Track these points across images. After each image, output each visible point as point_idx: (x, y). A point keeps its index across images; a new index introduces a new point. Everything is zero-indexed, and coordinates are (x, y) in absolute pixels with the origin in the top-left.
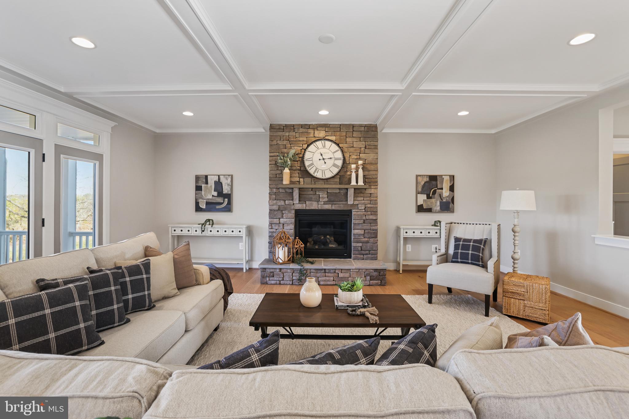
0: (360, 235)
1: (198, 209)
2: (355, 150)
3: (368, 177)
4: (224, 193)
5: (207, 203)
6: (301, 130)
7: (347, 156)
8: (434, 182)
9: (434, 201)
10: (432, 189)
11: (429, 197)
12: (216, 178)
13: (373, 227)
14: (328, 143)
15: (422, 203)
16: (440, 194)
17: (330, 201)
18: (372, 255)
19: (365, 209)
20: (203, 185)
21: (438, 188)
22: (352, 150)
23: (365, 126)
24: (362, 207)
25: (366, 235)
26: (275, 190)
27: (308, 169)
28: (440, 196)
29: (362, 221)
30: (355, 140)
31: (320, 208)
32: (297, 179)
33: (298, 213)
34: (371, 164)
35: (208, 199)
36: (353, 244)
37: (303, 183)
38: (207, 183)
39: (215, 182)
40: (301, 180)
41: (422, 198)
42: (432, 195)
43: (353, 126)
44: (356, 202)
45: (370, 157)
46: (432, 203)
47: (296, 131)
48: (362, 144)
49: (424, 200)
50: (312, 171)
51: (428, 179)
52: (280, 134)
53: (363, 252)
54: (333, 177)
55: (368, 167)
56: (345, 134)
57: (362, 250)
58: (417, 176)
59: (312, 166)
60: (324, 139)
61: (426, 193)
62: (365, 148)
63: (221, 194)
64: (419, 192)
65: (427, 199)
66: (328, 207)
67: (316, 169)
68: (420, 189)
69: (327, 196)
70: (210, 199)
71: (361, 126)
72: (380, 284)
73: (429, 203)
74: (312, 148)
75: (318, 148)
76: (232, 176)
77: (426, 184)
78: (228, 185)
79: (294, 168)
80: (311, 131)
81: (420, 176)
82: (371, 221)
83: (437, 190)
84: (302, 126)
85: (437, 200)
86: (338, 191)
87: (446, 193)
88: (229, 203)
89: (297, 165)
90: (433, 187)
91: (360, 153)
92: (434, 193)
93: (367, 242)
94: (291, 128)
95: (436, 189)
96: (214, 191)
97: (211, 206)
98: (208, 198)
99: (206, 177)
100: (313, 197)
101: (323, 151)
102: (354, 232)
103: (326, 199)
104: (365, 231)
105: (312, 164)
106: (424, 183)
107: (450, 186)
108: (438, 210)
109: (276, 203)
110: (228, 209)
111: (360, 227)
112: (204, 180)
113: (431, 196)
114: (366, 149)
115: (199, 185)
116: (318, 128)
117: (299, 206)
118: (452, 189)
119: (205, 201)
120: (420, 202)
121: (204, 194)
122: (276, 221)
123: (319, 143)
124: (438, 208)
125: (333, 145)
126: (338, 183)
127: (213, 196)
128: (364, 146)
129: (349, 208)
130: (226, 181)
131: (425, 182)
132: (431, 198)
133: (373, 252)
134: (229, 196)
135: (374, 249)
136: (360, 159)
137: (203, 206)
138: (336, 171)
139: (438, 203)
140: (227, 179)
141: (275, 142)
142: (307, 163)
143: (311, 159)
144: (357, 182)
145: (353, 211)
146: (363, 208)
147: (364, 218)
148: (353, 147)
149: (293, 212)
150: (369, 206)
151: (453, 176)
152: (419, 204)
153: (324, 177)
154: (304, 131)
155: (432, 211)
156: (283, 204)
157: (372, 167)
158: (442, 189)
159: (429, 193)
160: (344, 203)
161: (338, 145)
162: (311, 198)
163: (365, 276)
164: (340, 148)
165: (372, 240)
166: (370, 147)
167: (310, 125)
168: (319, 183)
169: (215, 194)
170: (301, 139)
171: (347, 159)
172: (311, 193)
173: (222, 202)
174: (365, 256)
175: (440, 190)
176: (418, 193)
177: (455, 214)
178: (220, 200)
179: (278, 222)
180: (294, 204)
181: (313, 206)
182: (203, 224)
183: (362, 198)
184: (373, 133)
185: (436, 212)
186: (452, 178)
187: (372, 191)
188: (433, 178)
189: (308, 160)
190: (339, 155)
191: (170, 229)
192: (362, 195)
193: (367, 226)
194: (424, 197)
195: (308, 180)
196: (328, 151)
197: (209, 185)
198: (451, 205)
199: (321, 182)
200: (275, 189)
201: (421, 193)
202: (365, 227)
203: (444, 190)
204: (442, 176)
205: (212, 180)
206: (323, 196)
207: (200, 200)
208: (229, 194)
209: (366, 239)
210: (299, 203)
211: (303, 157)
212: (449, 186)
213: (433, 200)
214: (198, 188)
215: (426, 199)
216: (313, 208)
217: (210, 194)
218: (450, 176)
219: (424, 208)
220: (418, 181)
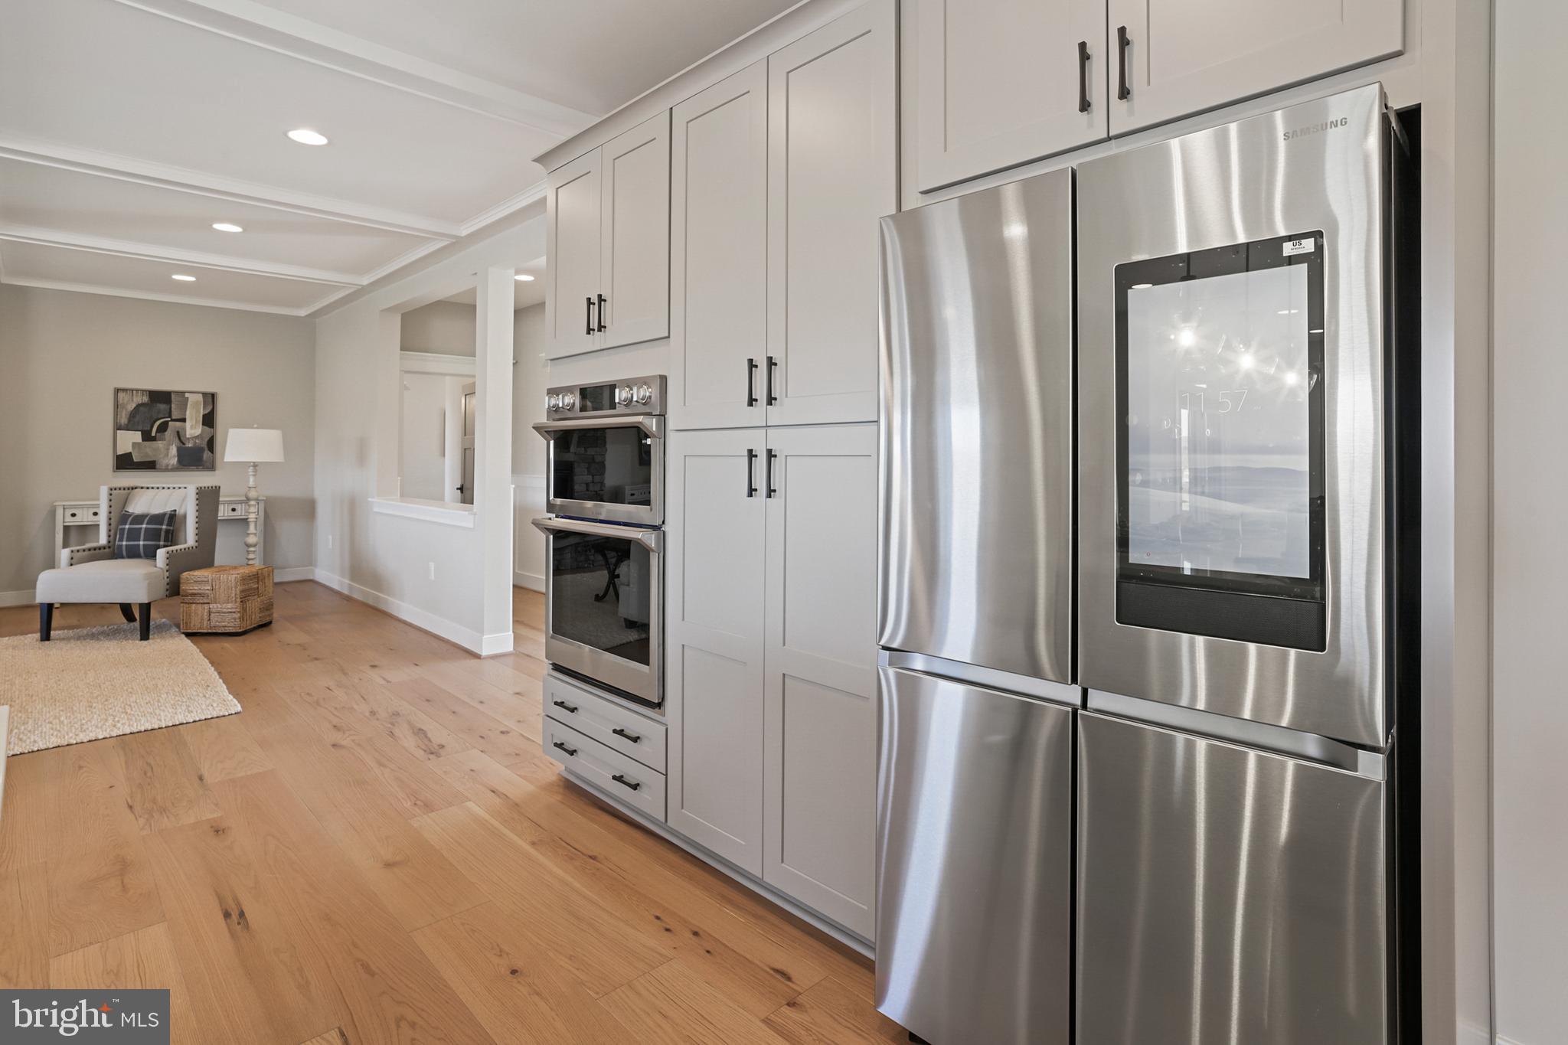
8: (162, 407)
9: (161, 446)
10: (155, 422)
11: (147, 437)
15: (129, 450)
16: (178, 432)
21: (174, 417)
28: (179, 435)
41: (130, 440)
42: (157, 432)
46: (156, 449)
49: (134, 445)
51: (146, 399)
58: (117, 391)
61: (140, 428)
64: (121, 425)
65: (143, 440)
68: (124, 420)
73: (148, 450)
77: (141, 409)
81: (124, 390)
83: (170, 423)
85: (170, 444)
87: (193, 429)
90: (159, 417)
92: (163, 428)
95: (168, 422)
106: (134, 405)
107: (204, 416)
108: (173, 465)
113: (153, 434)
118: (209, 420)
120: (124, 448)
124: (174, 461)
131: (139, 406)
132: (154, 439)
139: (174, 450)
151: (213, 396)
152: (120, 452)
155: (158, 466)
158: (184, 420)
159: (148, 429)
175: (178, 424)
176: (118, 427)
177: (217, 472)
185: (167, 470)
186: (211, 398)
188: (160, 398)
194: (137, 436)
198: (206, 454)
201: (127, 428)
203: (188, 424)
204: (183, 393)
212: (201, 416)
213: (160, 444)
215: (140, 441)
218: (205, 394)
219: (135, 460)
220: (121, 401)
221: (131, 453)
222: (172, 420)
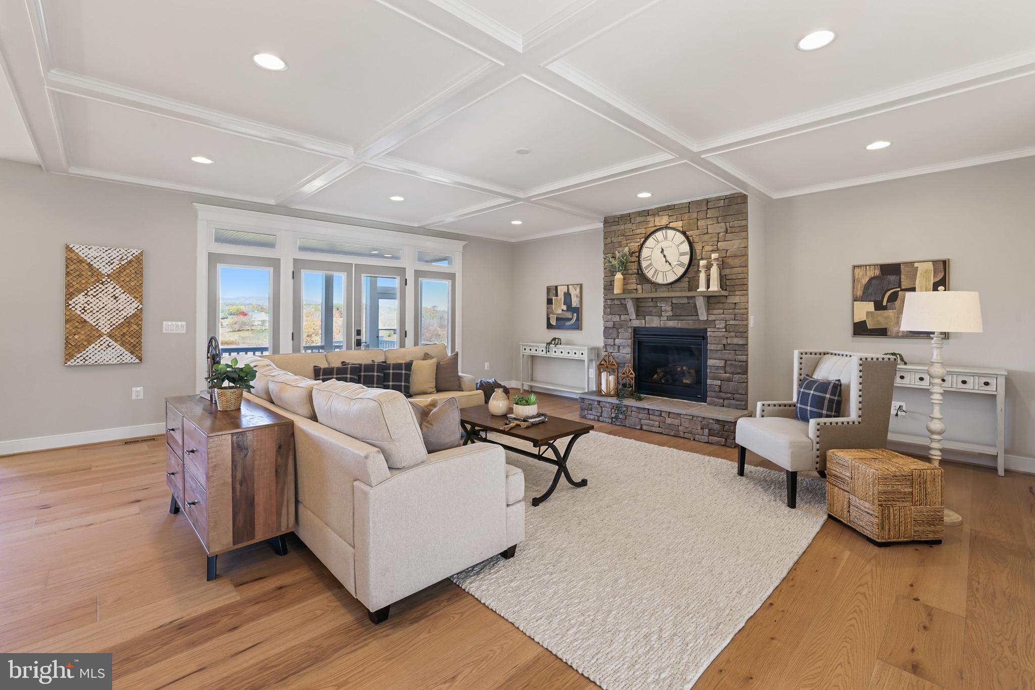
0: (718, 367)
1: (549, 326)
2: (711, 238)
3: (728, 277)
4: (573, 306)
5: (558, 319)
6: (639, 219)
7: (698, 247)
8: (892, 278)
10: (887, 292)
11: (879, 306)
12: (565, 289)
13: (739, 357)
14: (671, 233)
15: (864, 318)
17: (675, 316)
18: (736, 400)
19: (725, 328)
20: (553, 298)
21: (903, 287)
22: (706, 237)
23: (726, 198)
24: (720, 324)
25: (728, 369)
26: (609, 302)
27: (645, 272)
29: (720, 347)
30: (709, 222)
31: (662, 326)
32: (634, 286)
33: (636, 331)
34: (735, 256)
35: (558, 314)
36: (709, 382)
37: (641, 292)
38: (557, 295)
39: (565, 293)
40: (639, 287)
41: (864, 310)
42: (887, 302)
43: (707, 201)
44: (712, 318)
45: (733, 245)
46: (888, 317)
47: (633, 222)
48: (720, 228)
49: (868, 313)
50: (649, 274)
51: (877, 272)
52: (614, 228)
53: (723, 395)
54: (679, 280)
55: (730, 261)
56: (696, 216)
57: (720, 391)
58: (854, 267)
59: (651, 267)
60: (667, 227)
61: (873, 299)
62: (726, 232)
63: (570, 308)
64: (857, 297)
65: (875, 310)
66: (672, 324)
67: (656, 271)
68: (859, 293)
69: (671, 307)
70: (560, 314)
71: (718, 199)
72: (723, 443)
73: (880, 319)
74: (650, 242)
75: (658, 241)
76: (581, 285)
77: (874, 281)
78: (577, 296)
79: (630, 272)
80: (650, 218)
81: (860, 266)
82: (737, 348)
83: (900, 293)
84: (639, 214)
85: (901, 313)
86: (685, 301)
88: (579, 319)
89: (633, 267)
90: (890, 288)
91: (718, 241)
92: (894, 298)
93: (729, 380)
94: (626, 219)
95: (899, 291)
96: (564, 304)
97: (561, 323)
98: (558, 312)
99: (556, 287)
100: (654, 310)
101: (664, 244)
102: (710, 362)
103: (670, 313)
104: (726, 361)
105: (651, 264)
106: (867, 279)
107: (934, 283)
108: (904, 332)
109: (611, 318)
110: (578, 326)
111: (718, 355)
112: (554, 292)
113: (884, 304)
114: (727, 234)
115: (550, 297)
116: (660, 213)
117: (636, 323)
119: (555, 316)
120: (860, 316)
121: (555, 309)
122: (611, 341)
123: (659, 235)
125: (678, 233)
126: (687, 289)
127: (563, 310)
128: (723, 229)
129: (702, 327)
130: (575, 292)
131: (871, 279)
132: (885, 308)
133: (738, 396)
134: (577, 311)
135: (740, 392)
136: (717, 250)
137: (554, 322)
138: (680, 271)
140: (576, 290)
141: (609, 240)
142: (644, 264)
143: (649, 258)
144: (708, 287)
145: (709, 330)
146: (723, 325)
147: (724, 342)
148: (707, 233)
149: (630, 330)
150: (731, 322)
151: (945, 263)
152: (856, 321)
153: (665, 282)
154: (642, 220)
155: (889, 333)
156: (618, 320)
157: (736, 261)
158: (914, 290)
159: (880, 299)
160: (694, 318)
161: (684, 233)
162: (651, 311)
163: (702, 428)
164: (687, 238)
165: (737, 377)
166: (733, 230)
167: (648, 210)
168: (661, 290)
169: (565, 308)
170: (638, 231)
171: (698, 252)
172: (651, 304)
173: (571, 317)
174: (726, 402)
176: (855, 299)
178: (569, 315)
179: (613, 344)
180: (631, 320)
181: (654, 322)
182: (549, 344)
183: (721, 311)
184: (736, 207)
185: (898, 337)
186: (943, 266)
187: (736, 299)
188: (891, 270)
189: (645, 259)
190: (686, 247)
191: (521, 347)
192: (721, 306)
193: (729, 355)
194: (870, 306)
195: (647, 287)
196: (670, 243)
197: (559, 298)
199: (664, 289)
200: (609, 300)
201: (862, 299)
202: (726, 356)
204: (912, 263)
205: (562, 291)
206: (666, 308)
207: (551, 315)
208: (577, 307)
209: (728, 375)
210: (636, 319)
211: (639, 257)
212: (932, 282)
213: (891, 313)
214: (550, 302)
215: (874, 310)
216: (654, 325)
217: (560, 308)
218: (935, 262)
219: (869, 327)
220: (856, 277)
221: (865, 321)
222: (902, 290)
